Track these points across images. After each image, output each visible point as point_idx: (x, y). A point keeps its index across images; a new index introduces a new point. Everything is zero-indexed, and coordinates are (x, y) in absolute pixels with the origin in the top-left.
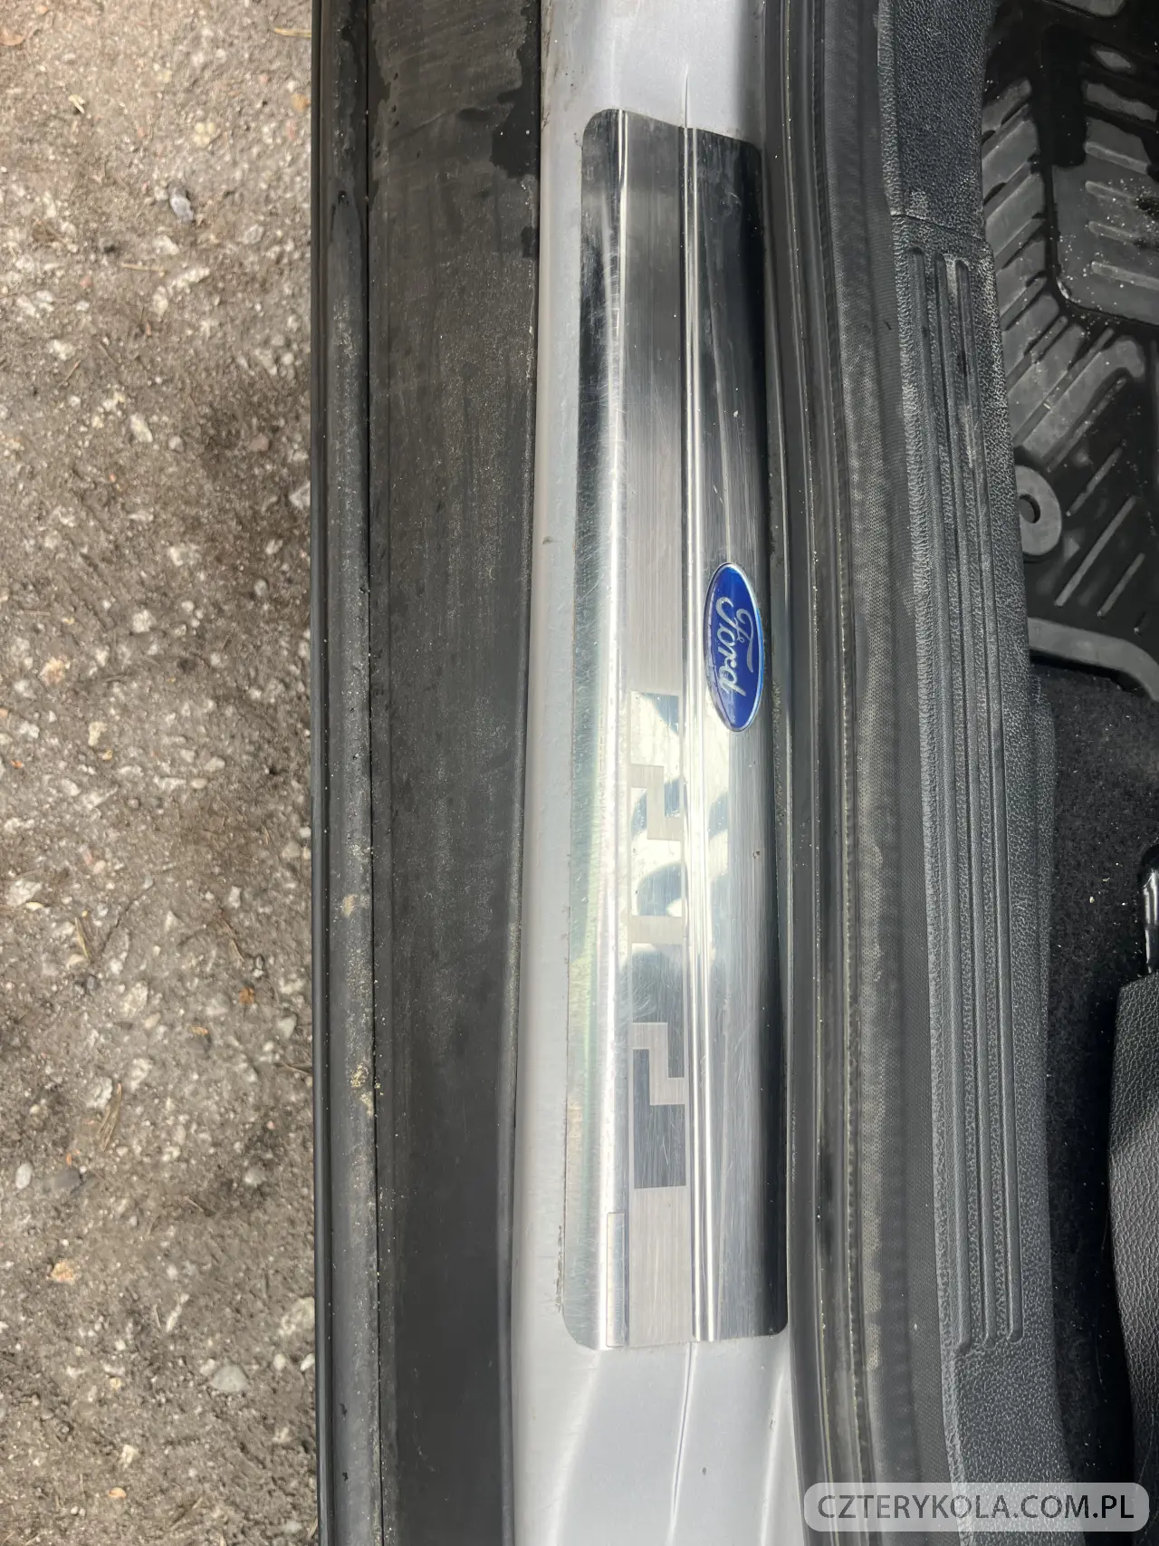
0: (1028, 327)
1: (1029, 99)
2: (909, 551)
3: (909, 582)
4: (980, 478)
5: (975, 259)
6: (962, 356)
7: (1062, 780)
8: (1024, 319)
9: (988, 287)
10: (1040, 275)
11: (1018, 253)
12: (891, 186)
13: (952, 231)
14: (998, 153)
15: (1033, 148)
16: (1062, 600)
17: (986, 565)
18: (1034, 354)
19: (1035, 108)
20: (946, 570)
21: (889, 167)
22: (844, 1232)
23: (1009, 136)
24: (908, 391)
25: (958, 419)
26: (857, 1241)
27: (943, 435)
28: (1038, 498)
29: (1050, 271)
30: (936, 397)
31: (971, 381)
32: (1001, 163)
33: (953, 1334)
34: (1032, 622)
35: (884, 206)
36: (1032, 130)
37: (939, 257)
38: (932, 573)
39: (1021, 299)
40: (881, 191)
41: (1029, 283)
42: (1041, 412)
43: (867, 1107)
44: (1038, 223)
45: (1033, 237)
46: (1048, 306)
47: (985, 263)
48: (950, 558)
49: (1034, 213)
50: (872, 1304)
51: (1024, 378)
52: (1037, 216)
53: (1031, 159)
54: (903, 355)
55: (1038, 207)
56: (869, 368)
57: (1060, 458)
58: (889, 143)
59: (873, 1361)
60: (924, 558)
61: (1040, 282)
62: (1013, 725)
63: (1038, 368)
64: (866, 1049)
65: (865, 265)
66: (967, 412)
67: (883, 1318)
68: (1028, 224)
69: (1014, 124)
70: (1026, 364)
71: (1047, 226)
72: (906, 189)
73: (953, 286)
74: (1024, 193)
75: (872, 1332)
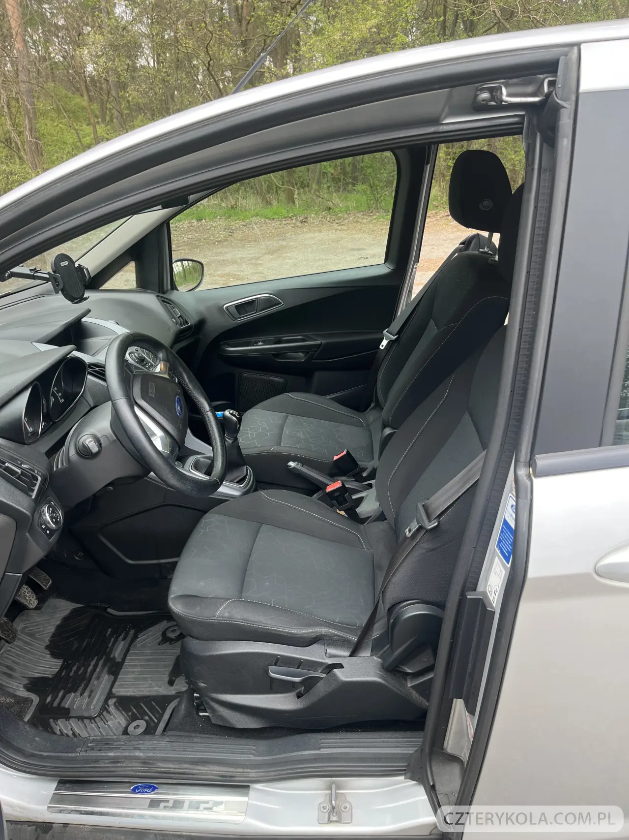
0: (100, 724)
1: (54, 720)
2: (135, 756)
3: (140, 756)
4: (127, 742)
5: (90, 740)
6: (106, 744)
7: (181, 730)
8: (99, 725)
9: (95, 738)
10: (91, 721)
11: (85, 725)
12: (73, 755)
13: (84, 744)
14: (64, 728)
15: (64, 720)
16: (156, 721)
17: (141, 742)
18: (107, 723)
19: (56, 719)
20: (140, 749)
21: (70, 755)
22: (232, 774)
23: (61, 726)
24: (109, 754)
25: (116, 745)
26: (233, 772)
27: (119, 748)
28: (135, 725)
29: (91, 718)
30: (111, 749)
31: (110, 742)
32: (66, 728)
33: (252, 757)
34: (156, 734)
35: (77, 756)
36: (60, 720)
37: (88, 747)
38: (140, 752)
39: (95, 726)
40: (74, 757)
41: (92, 723)
42: (119, 723)
43: (215, 769)
44: (80, 720)
45: (83, 722)
46: (97, 719)
47: (91, 738)
48: (139, 749)
49: (77, 721)
50: (241, 770)
51: (111, 725)
52: (79, 720)
53: (66, 720)
54: (103, 755)
55: (77, 720)
56: (104, 761)
57: (129, 719)
58: (66, 755)
59: (249, 770)
60: (138, 754)
61: (92, 721)
62: (168, 739)
63: (109, 723)
64: (206, 769)
65: (87, 760)
66: (116, 744)
67: (244, 768)
68: (80, 723)
69: (58, 724)
70: (108, 725)
71: (81, 718)
72: (75, 752)
73: (94, 744)
74: (73, 723)
75: (245, 770)
